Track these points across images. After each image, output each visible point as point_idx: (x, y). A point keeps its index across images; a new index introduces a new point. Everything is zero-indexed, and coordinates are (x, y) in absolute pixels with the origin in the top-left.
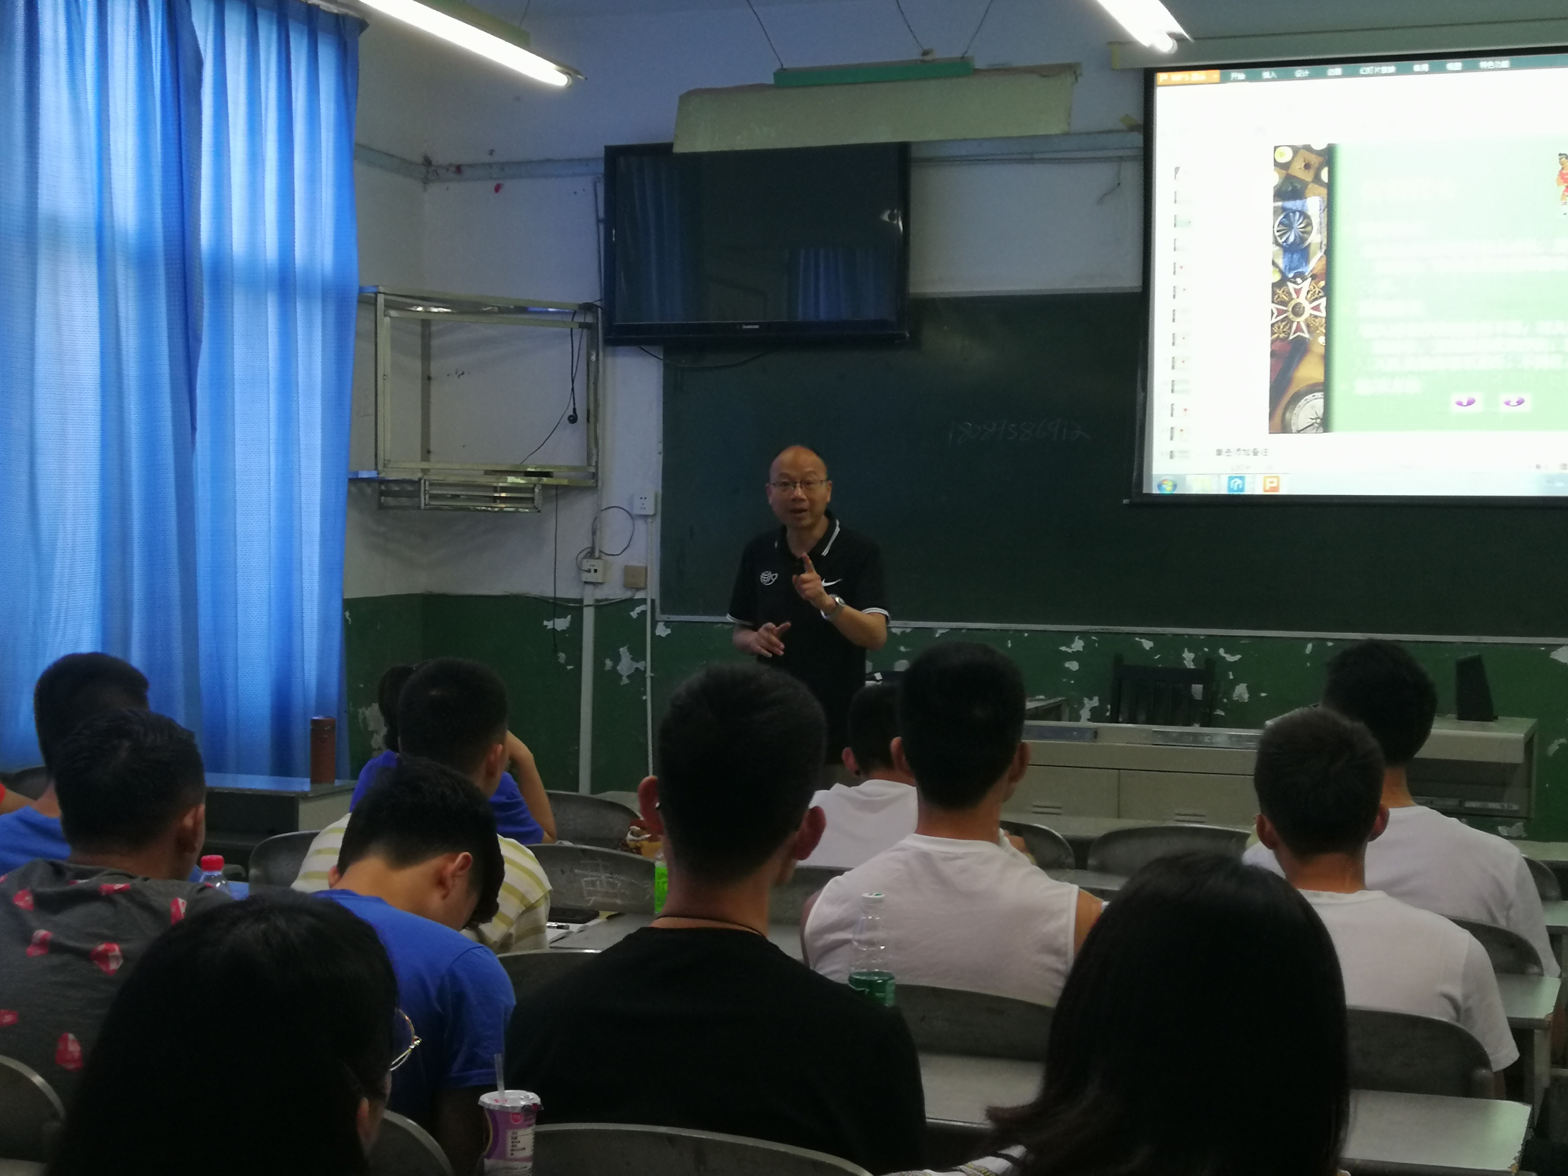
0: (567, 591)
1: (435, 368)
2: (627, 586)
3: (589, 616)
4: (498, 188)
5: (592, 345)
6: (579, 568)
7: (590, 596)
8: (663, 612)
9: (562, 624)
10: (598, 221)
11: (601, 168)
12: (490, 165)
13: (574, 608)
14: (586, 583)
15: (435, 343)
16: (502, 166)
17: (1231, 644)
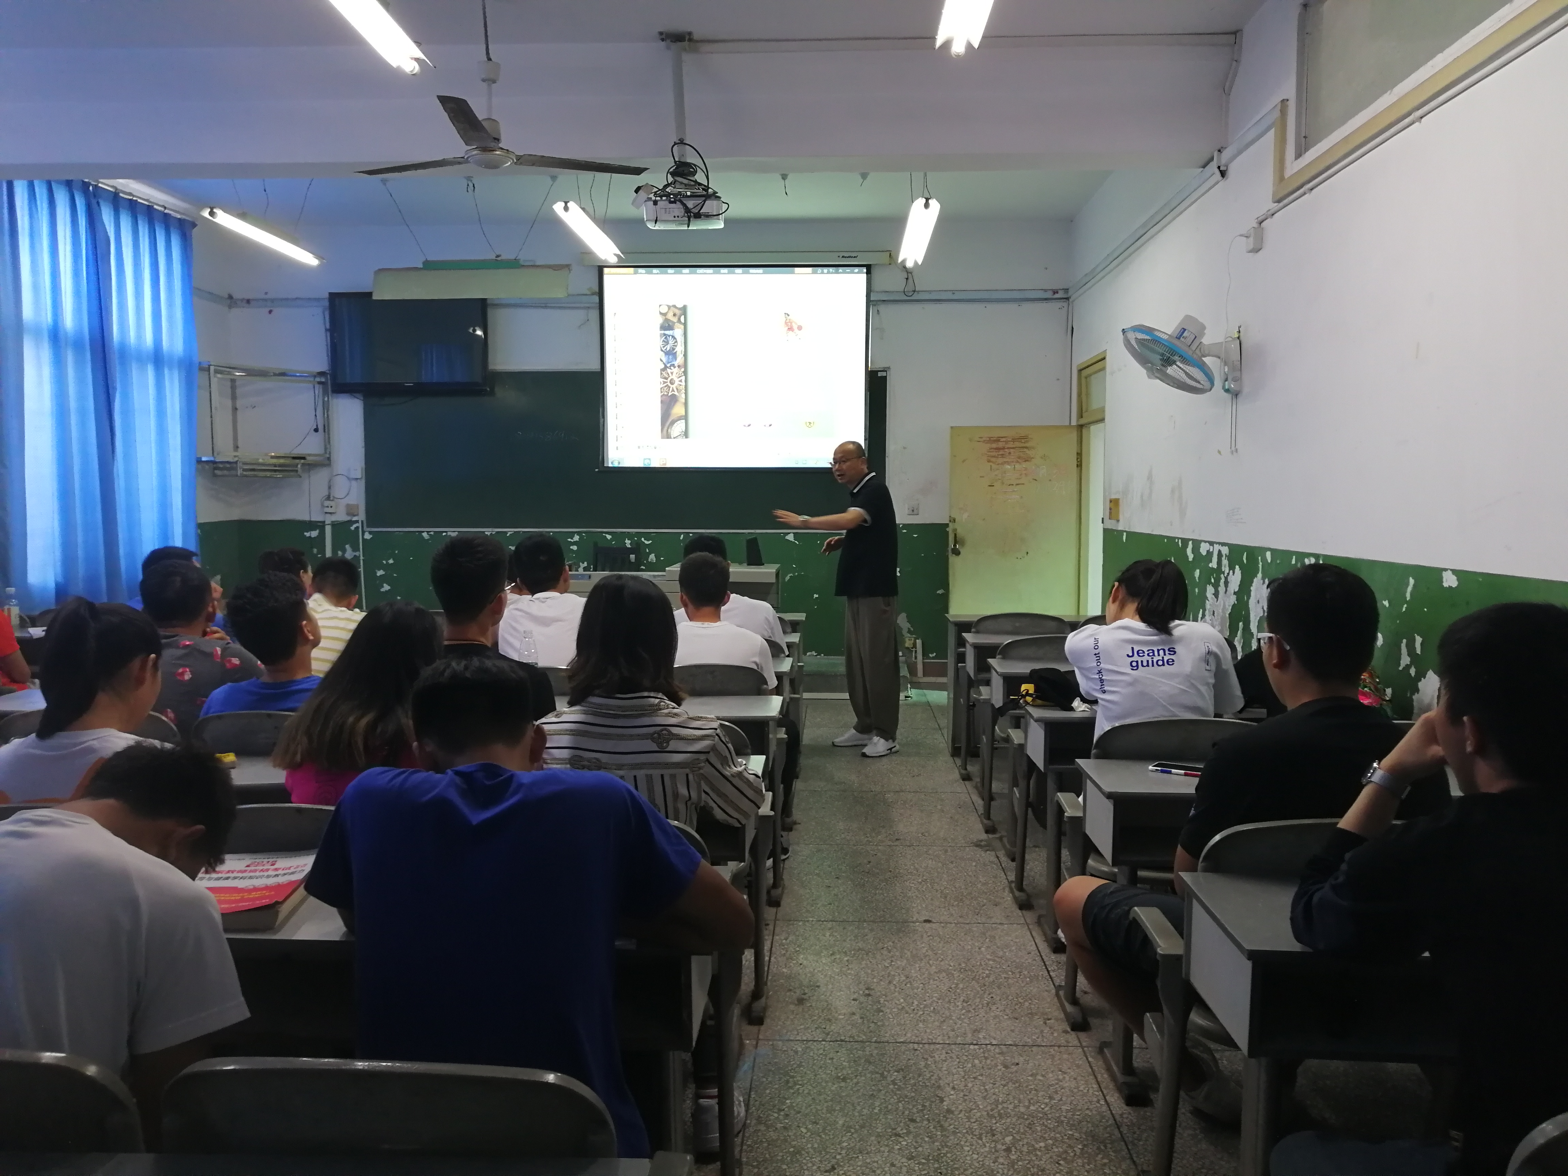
0: (317, 517)
1: (239, 404)
2: (348, 514)
3: (328, 530)
4: (270, 312)
5: (325, 393)
6: (323, 506)
7: (329, 519)
8: (368, 526)
9: (314, 534)
10: (326, 330)
11: (327, 303)
12: (266, 300)
13: (320, 526)
14: (326, 513)
15: (239, 391)
16: (273, 300)
17: (647, 536)
